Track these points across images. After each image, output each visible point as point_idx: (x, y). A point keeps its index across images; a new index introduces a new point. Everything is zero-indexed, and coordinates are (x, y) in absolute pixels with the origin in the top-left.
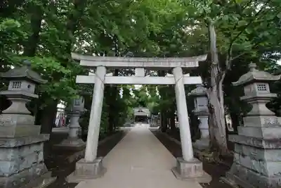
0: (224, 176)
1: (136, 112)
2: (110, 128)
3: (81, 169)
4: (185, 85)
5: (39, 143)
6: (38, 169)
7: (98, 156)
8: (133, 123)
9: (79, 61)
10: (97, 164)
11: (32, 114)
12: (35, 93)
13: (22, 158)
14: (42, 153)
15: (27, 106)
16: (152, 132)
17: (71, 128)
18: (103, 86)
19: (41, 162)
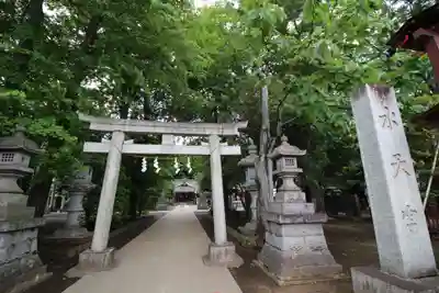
0: (256, 259)
1: (178, 186)
2: (132, 212)
3: (87, 261)
4: (222, 156)
5: (32, 229)
6: (31, 261)
7: (109, 246)
8: (171, 204)
9: (89, 124)
10: (108, 254)
11: (25, 193)
12: (30, 166)
13: (13, 245)
14: (36, 241)
15: (18, 182)
16: (197, 216)
17: (70, 212)
18: (120, 157)
19: (34, 253)
